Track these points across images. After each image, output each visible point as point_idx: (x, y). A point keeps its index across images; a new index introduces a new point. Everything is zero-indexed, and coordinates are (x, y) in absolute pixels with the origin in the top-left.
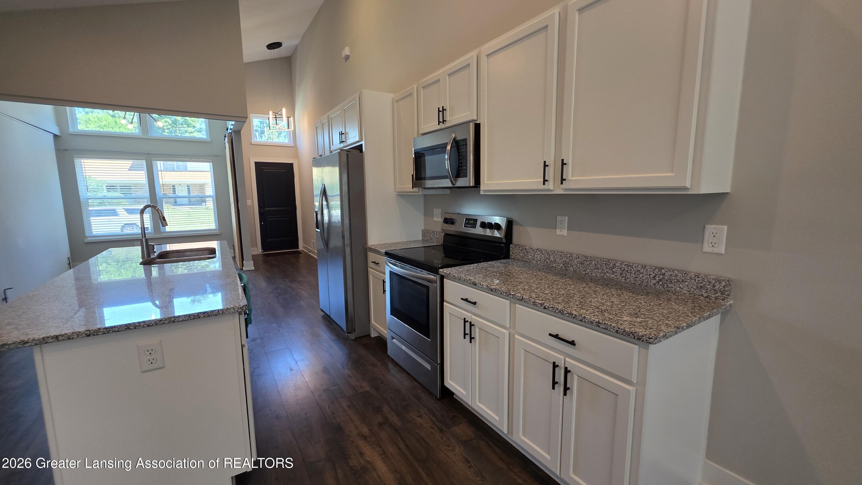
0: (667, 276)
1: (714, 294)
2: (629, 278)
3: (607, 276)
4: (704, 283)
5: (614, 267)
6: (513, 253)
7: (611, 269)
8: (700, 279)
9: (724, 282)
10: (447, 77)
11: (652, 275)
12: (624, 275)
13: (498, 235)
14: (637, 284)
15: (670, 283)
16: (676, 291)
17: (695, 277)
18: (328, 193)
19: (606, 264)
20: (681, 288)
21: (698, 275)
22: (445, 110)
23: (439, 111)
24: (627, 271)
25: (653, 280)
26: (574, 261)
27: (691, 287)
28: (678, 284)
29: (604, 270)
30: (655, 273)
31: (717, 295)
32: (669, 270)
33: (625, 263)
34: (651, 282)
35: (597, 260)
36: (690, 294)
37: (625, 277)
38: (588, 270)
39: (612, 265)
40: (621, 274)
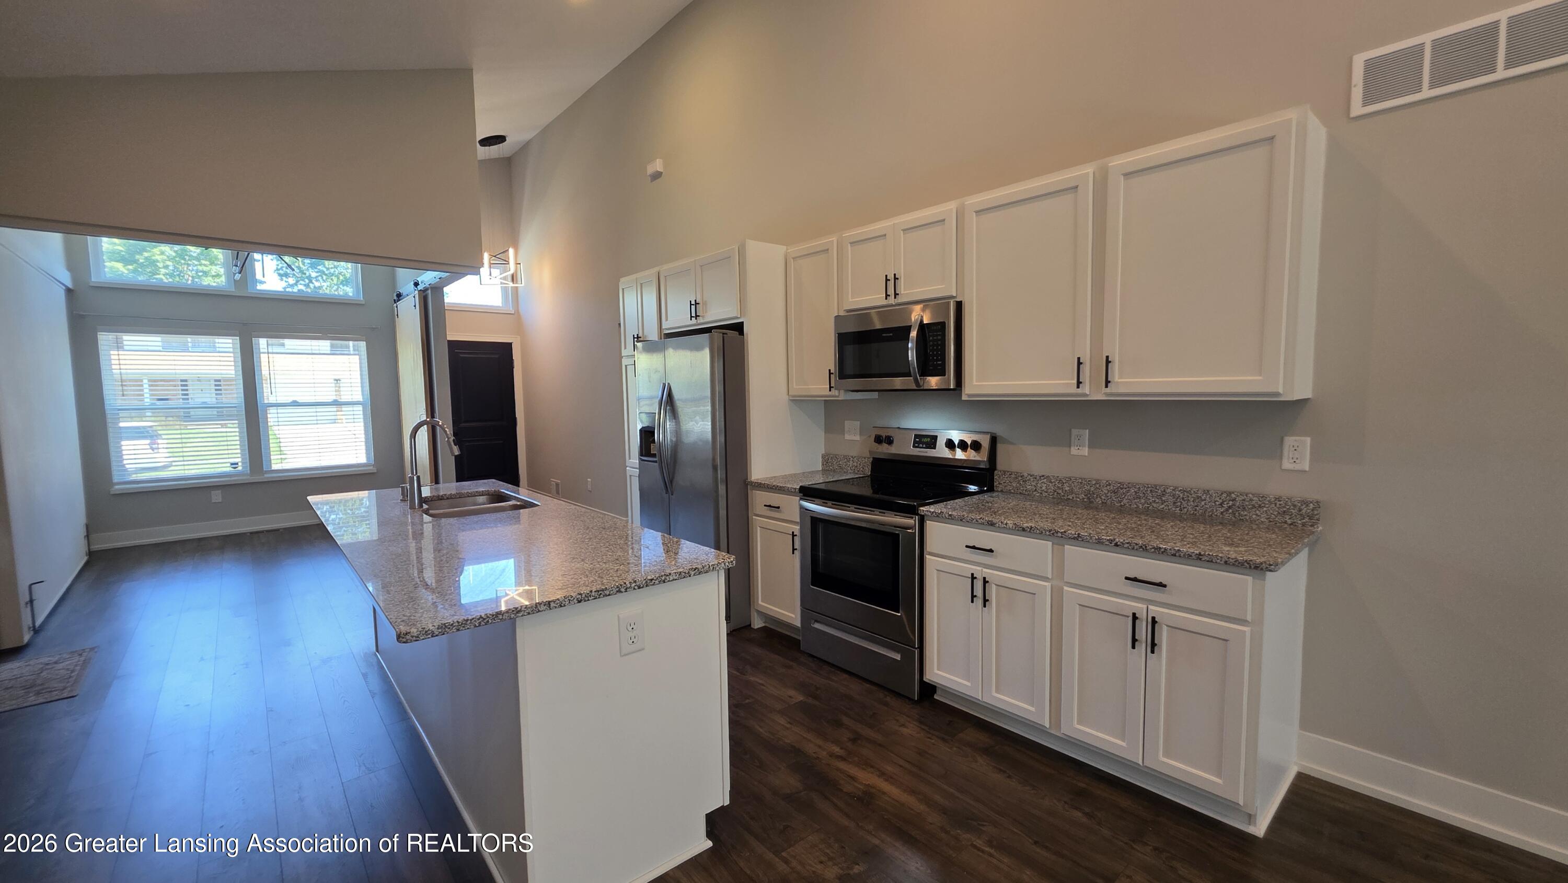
0: (1239, 501)
1: (1300, 520)
2: (1186, 508)
3: (1153, 507)
4: (1288, 507)
5: (1163, 494)
6: (1000, 484)
7: (1160, 497)
8: (1281, 503)
9: (1311, 504)
10: (901, 232)
11: (1218, 502)
12: (1179, 504)
13: (978, 458)
14: (1198, 514)
15: (1243, 511)
16: (1252, 519)
17: (1275, 500)
19: (1151, 491)
20: (1259, 516)
21: (1278, 498)
22: (899, 279)
23: (887, 280)
24: (1183, 498)
25: (1219, 508)
26: (1102, 490)
27: (1271, 514)
28: (1254, 510)
29: (1150, 499)
30: (1222, 498)
31: (1304, 521)
32: (1241, 494)
33: (1180, 488)
34: (1217, 510)
35: (1138, 487)
36: (1270, 521)
37: (1180, 506)
38: (1125, 501)
39: (1160, 492)
40: (1175, 503)
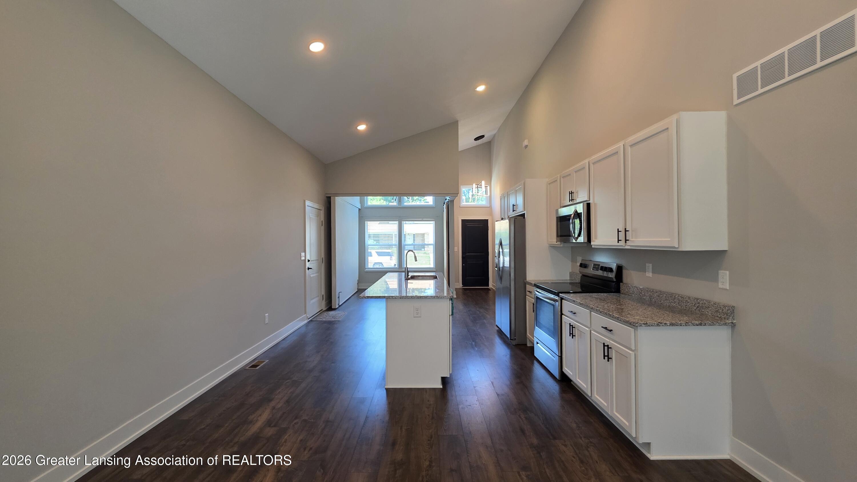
0: (701, 304)
2: (683, 306)
3: (671, 305)
4: (718, 308)
6: (622, 289)
7: (674, 300)
8: (716, 306)
9: (727, 308)
10: (574, 172)
11: (694, 303)
13: (610, 276)
14: (687, 310)
15: (702, 309)
17: (714, 304)
18: (503, 243)
19: (671, 296)
20: (708, 312)
22: (573, 193)
23: (570, 193)
24: (681, 301)
25: (694, 307)
26: (654, 295)
27: (713, 311)
28: (706, 309)
29: (670, 301)
31: (724, 316)
32: (701, 300)
33: (680, 296)
35: (666, 294)
36: (712, 316)
37: (681, 305)
38: (662, 301)
39: (673, 297)
40: (679, 303)
